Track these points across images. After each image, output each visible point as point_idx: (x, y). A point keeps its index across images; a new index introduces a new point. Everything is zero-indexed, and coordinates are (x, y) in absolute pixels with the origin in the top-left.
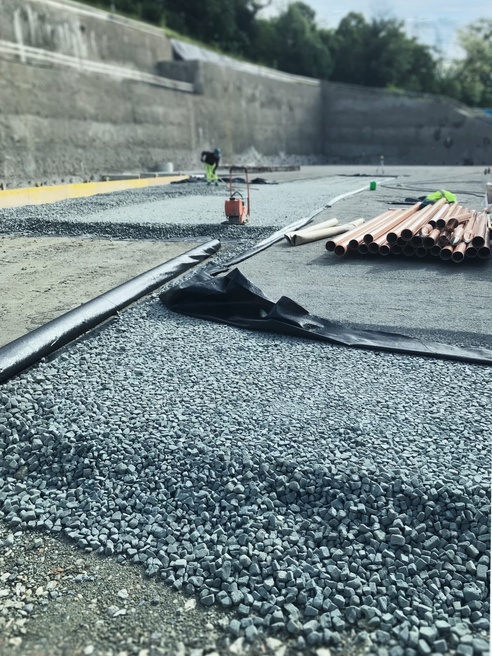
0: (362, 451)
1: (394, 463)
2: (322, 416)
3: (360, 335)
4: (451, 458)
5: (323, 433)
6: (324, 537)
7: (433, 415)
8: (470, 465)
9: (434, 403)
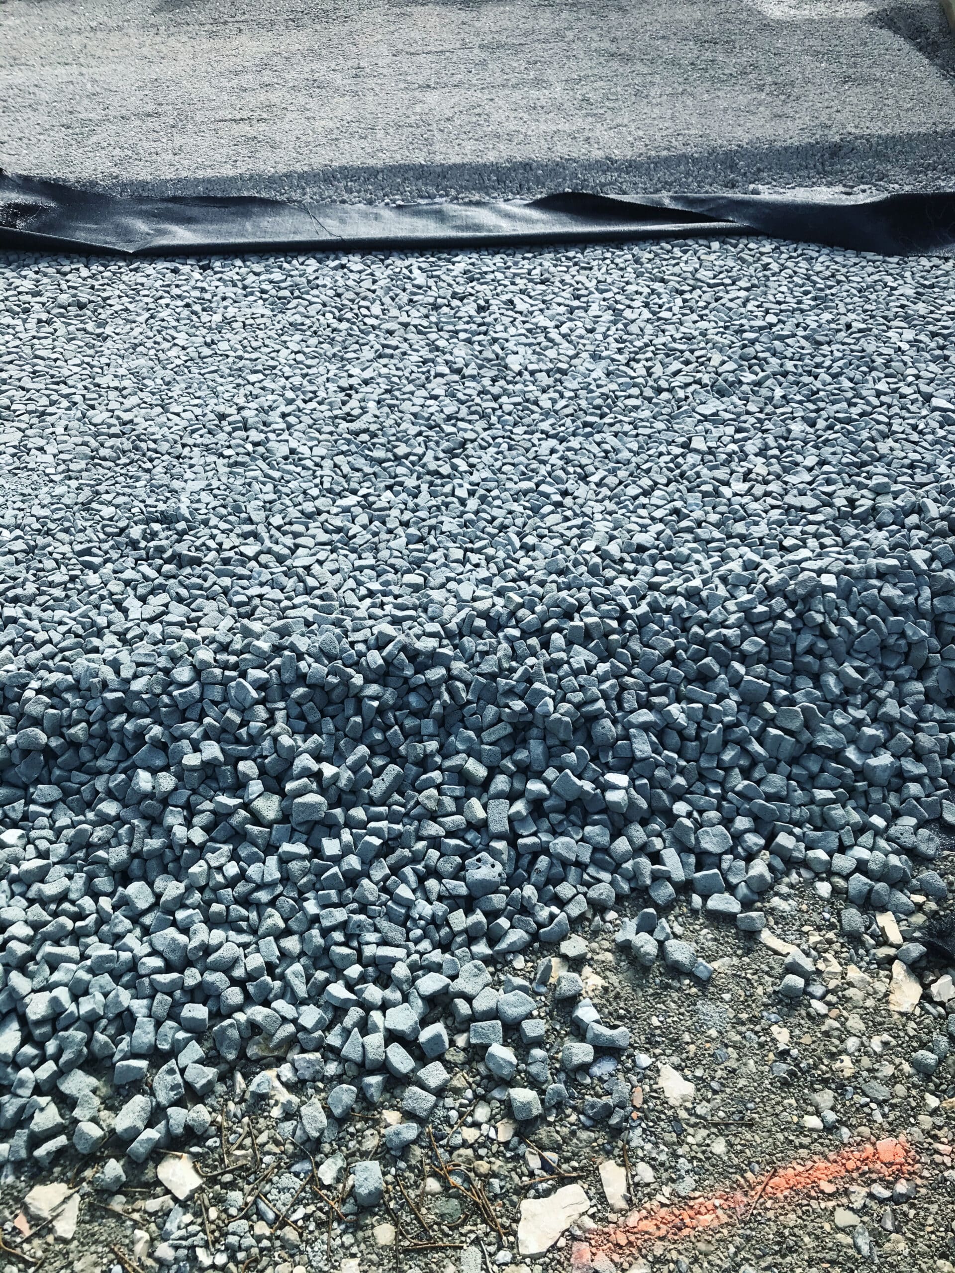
0: (195, 580)
1: (277, 594)
2: (81, 499)
3: (154, 215)
4: (404, 540)
5: (88, 552)
6: (133, 856)
7: (354, 426)
8: (447, 549)
9: (351, 387)
